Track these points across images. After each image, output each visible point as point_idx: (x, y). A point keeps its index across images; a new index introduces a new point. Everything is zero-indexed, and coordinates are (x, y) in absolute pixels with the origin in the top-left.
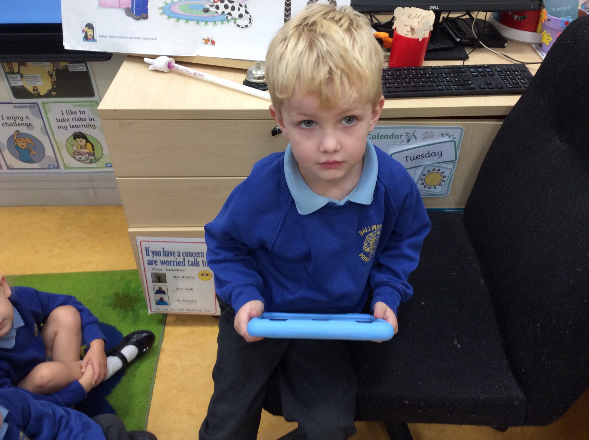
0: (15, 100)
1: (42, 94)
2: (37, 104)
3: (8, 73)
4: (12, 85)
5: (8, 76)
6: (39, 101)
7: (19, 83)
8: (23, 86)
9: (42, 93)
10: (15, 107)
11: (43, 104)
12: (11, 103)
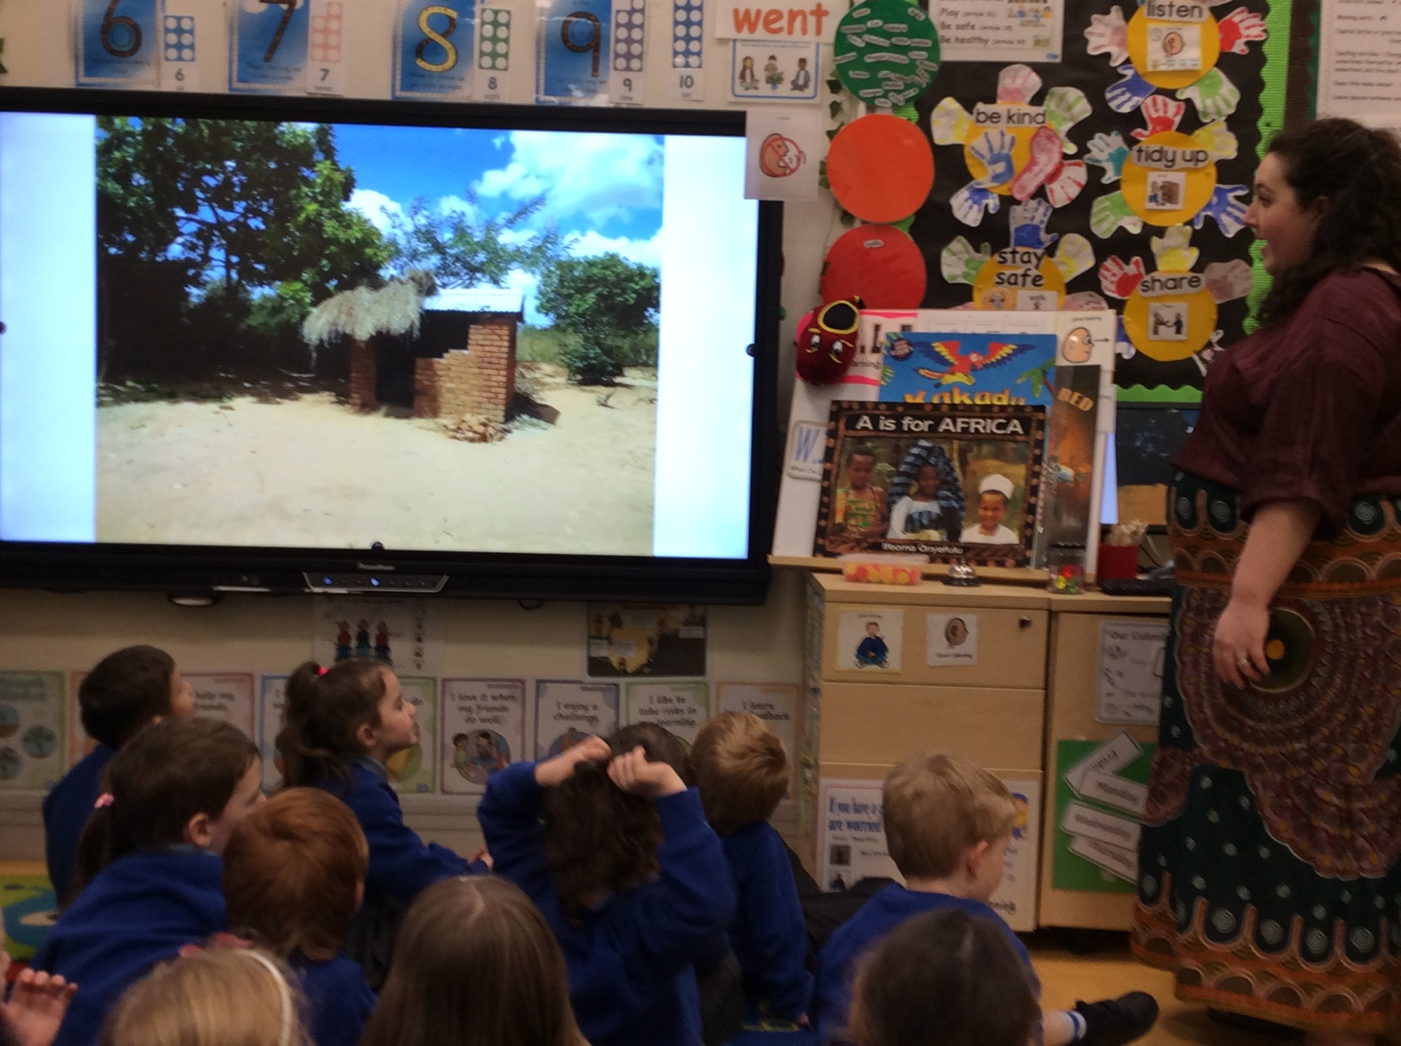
0: (589, 679)
1: (630, 669)
2: (617, 686)
3: (593, 637)
4: (594, 654)
5: (592, 641)
6: (622, 681)
7: (602, 652)
8: (607, 658)
9: (631, 667)
10: (583, 689)
11: (628, 685)
12: (580, 682)
